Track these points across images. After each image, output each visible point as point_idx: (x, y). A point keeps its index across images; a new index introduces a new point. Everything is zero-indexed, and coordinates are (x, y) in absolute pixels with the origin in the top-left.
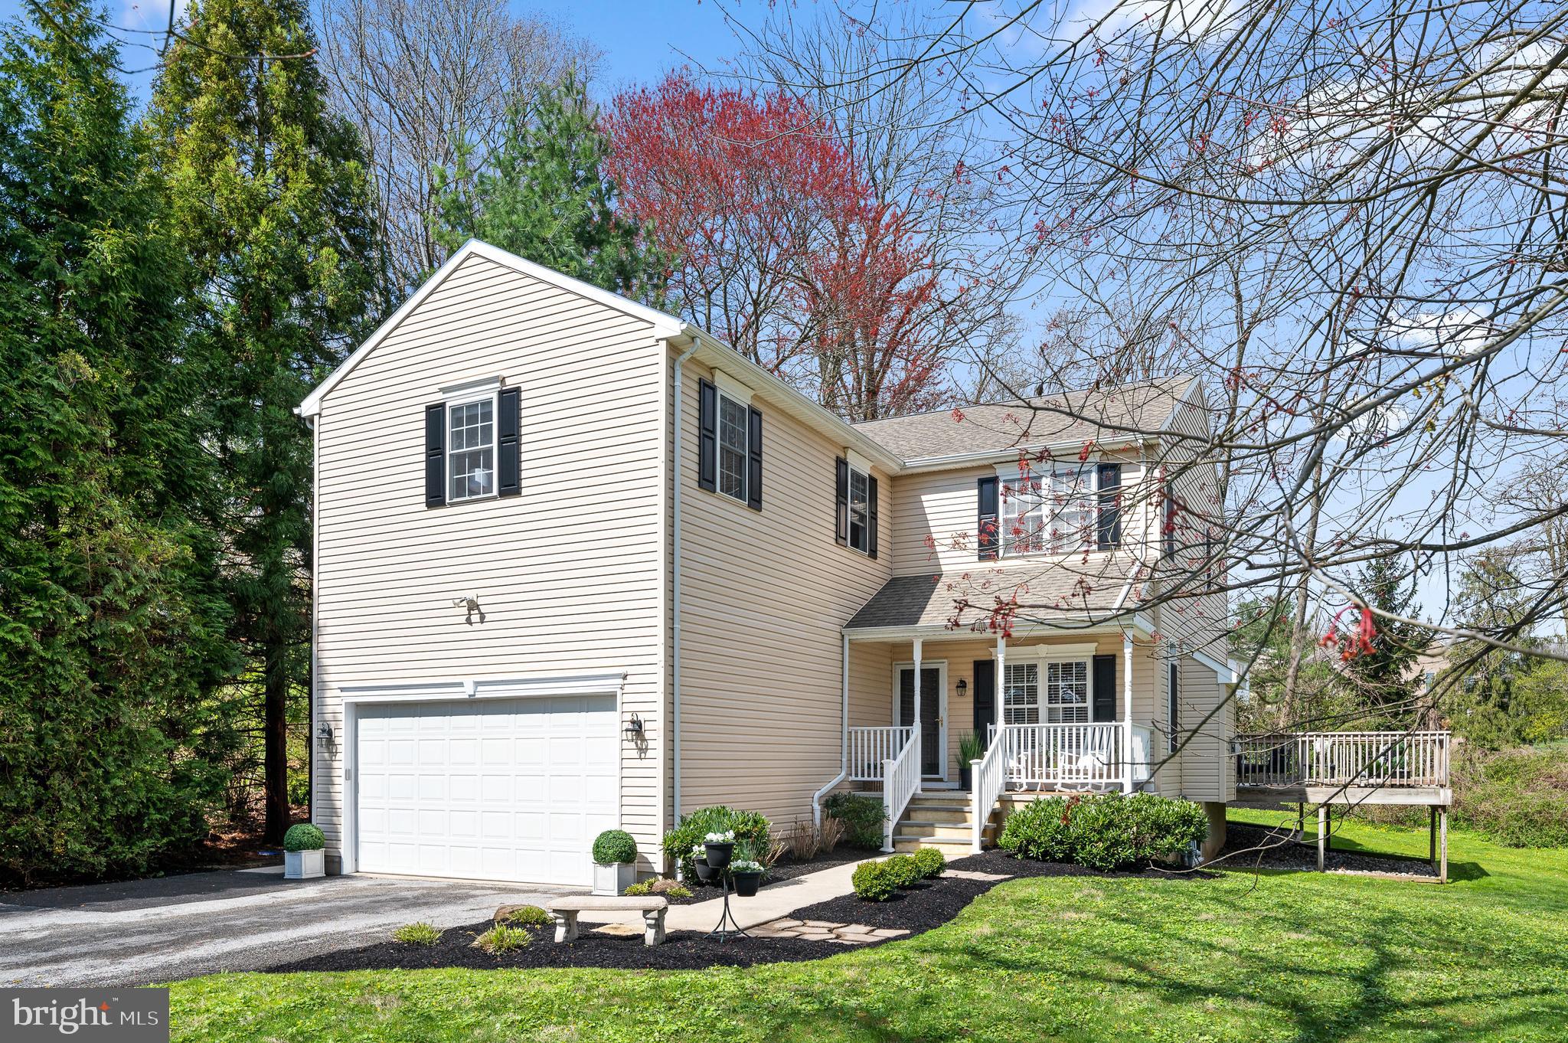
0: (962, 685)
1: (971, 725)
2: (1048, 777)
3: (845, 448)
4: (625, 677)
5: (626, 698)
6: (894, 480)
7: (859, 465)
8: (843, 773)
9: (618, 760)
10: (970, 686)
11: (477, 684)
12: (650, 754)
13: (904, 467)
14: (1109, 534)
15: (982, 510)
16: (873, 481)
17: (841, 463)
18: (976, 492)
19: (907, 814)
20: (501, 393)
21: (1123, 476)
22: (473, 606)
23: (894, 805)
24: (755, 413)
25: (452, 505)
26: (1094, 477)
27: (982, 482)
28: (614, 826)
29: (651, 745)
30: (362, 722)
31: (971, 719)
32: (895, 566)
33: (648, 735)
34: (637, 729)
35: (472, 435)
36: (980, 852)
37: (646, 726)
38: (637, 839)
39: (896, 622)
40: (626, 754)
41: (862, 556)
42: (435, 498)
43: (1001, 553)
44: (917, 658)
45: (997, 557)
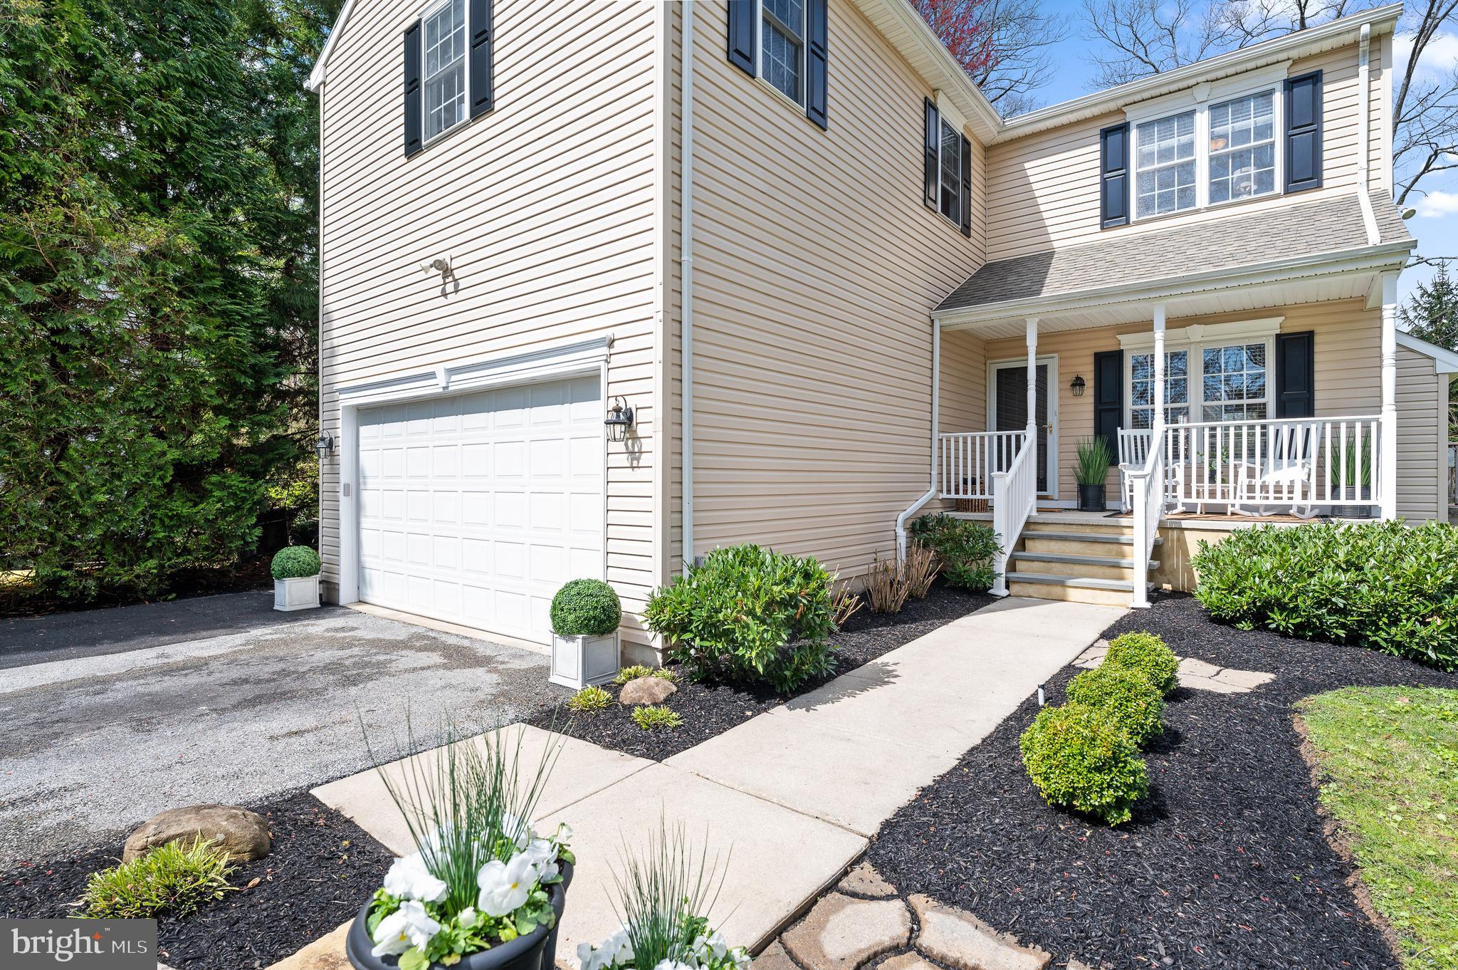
0: (1078, 383)
1: (1091, 432)
2: (1212, 494)
3: (934, 85)
4: (611, 343)
5: (614, 376)
6: (988, 149)
7: (951, 116)
8: (933, 490)
9: (602, 470)
10: (1089, 384)
11: (449, 373)
12: (643, 459)
14: (1303, 171)
15: (1105, 168)
16: (967, 143)
17: (930, 107)
18: (1098, 147)
19: (1021, 543)
21: (1326, 88)
22: (447, 271)
23: (1006, 530)
25: (429, 147)
26: (1278, 99)
27: (1107, 133)
29: (646, 445)
30: (365, 430)
31: (1091, 424)
32: (988, 250)
33: (641, 430)
34: (624, 419)
36: (1148, 605)
37: (639, 416)
39: (1004, 297)
40: (613, 460)
41: (954, 229)
42: (413, 146)
43: (1133, 217)
44: (1032, 343)
45: (1128, 223)
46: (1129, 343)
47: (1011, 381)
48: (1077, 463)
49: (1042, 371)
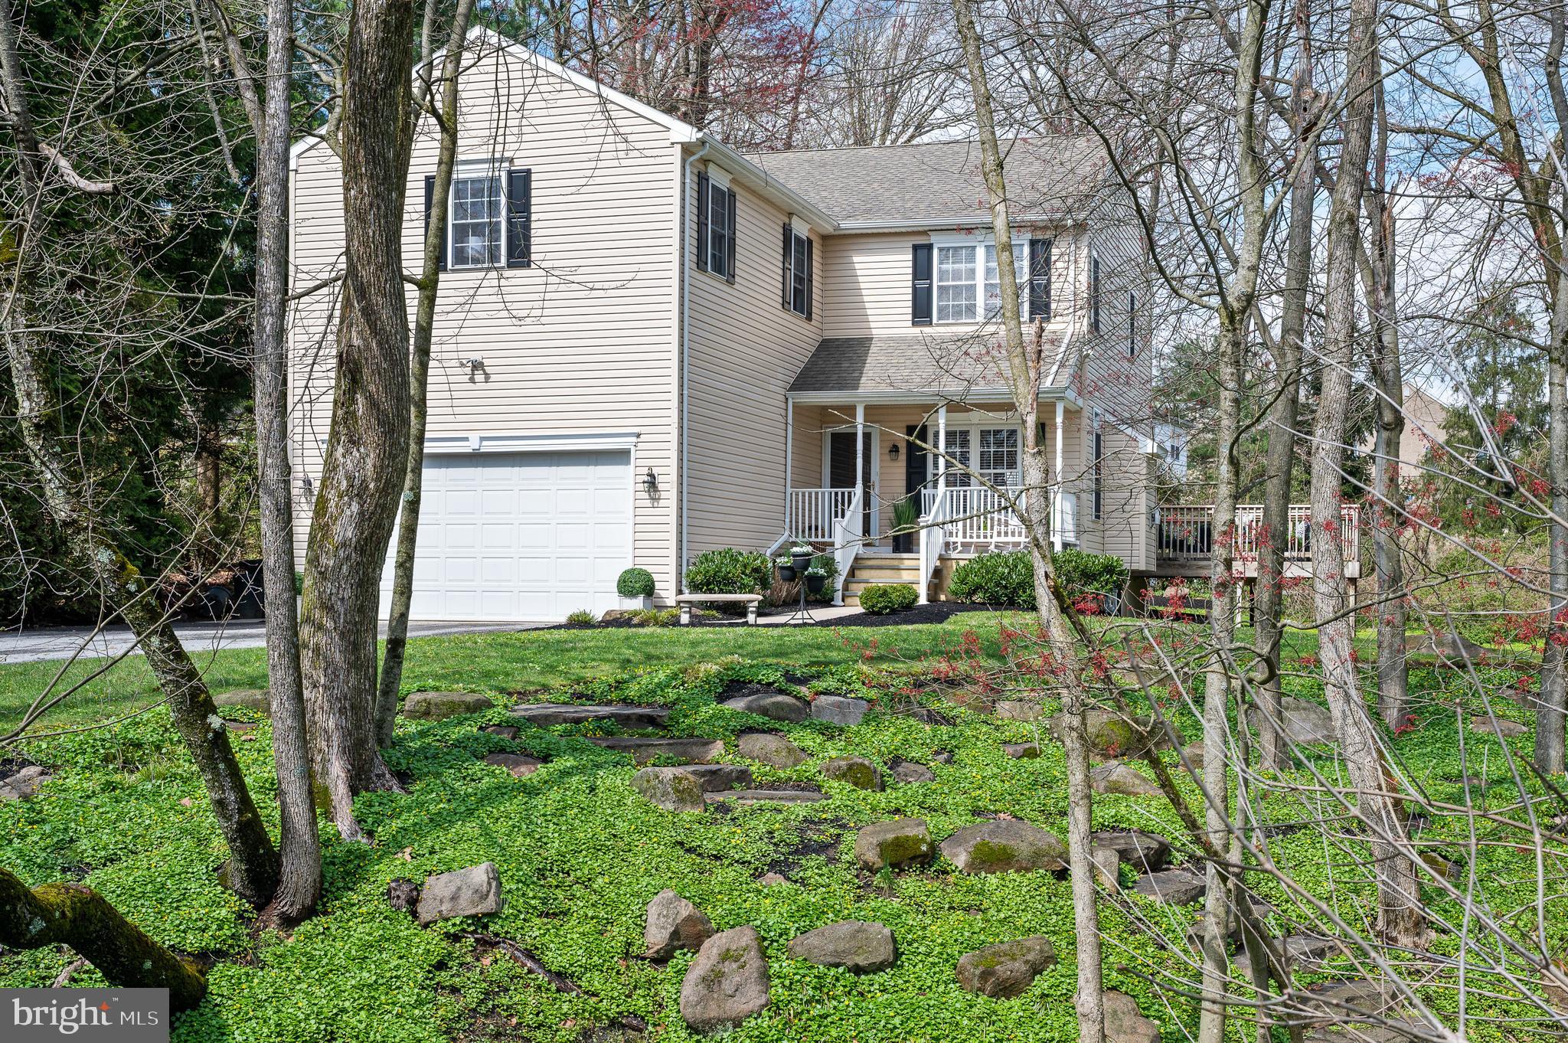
0: (894, 449)
1: (904, 489)
3: (790, 215)
4: (638, 436)
5: (640, 454)
6: (825, 240)
7: (801, 229)
8: (787, 533)
9: (631, 507)
10: (903, 452)
11: (482, 439)
12: (662, 503)
13: (837, 228)
14: (1040, 306)
15: (915, 275)
16: (810, 243)
18: (910, 257)
19: (851, 572)
20: (510, 173)
21: (1053, 251)
22: (477, 365)
23: (843, 560)
24: (732, 195)
26: (1026, 254)
27: (916, 248)
28: (630, 566)
29: (663, 495)
31: (904, 483)
33: (660, 487)
34: (652, 483)
35: (478, 209)
36: (927, 603)
37: (660, 479)
38: (655, 577)
39: (840, 387)
40: (639, 503)
41: (801, 319)
43: (935, 320)
45: (930, 324)
46: (927, 417)
48: (892, 517)
49: (867, 436)
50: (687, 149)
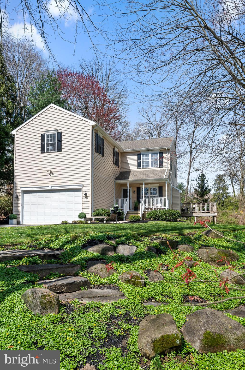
0: (134, 192)
1: (136, 199)
3: (115, 147)
4: (83, 185)
5: (83, 189)
6: (121, 153)
7: (117, 150)
9: (82, 200)
10: (136, 192)
11: (52, 187)
12: (88, 199)
13: (124, 151)
14: (161, 165)
15: (138, 160)
16: (119, 153)
17: (114, 149)
18: (137, 156)
19: (127, 215)
20: (58, 133)
21: (164, 154)
22: (51, 172)
23: (125, 212)
24: (103, 140)
25: (46, 153)
26: (159, 154)
27: (138, 155)
28: (81, 212)
29: (88, 197)
30: (25, 195)
32: (122, 169)
33: (88, 196)
34: (86, 195)
35: (51, 140)
37: (87, 194)
38: (86, 214)
39: (125, 179)
40: (83, 199)
41: (117, 167)
42: (43, 151)
43: (142, 168)
44: (128, 186)
45: (141, 168)
46: (141, 186)
47: (125, 191)
48: (134, 204)
49: (129, 189)
50: (93, 127)
